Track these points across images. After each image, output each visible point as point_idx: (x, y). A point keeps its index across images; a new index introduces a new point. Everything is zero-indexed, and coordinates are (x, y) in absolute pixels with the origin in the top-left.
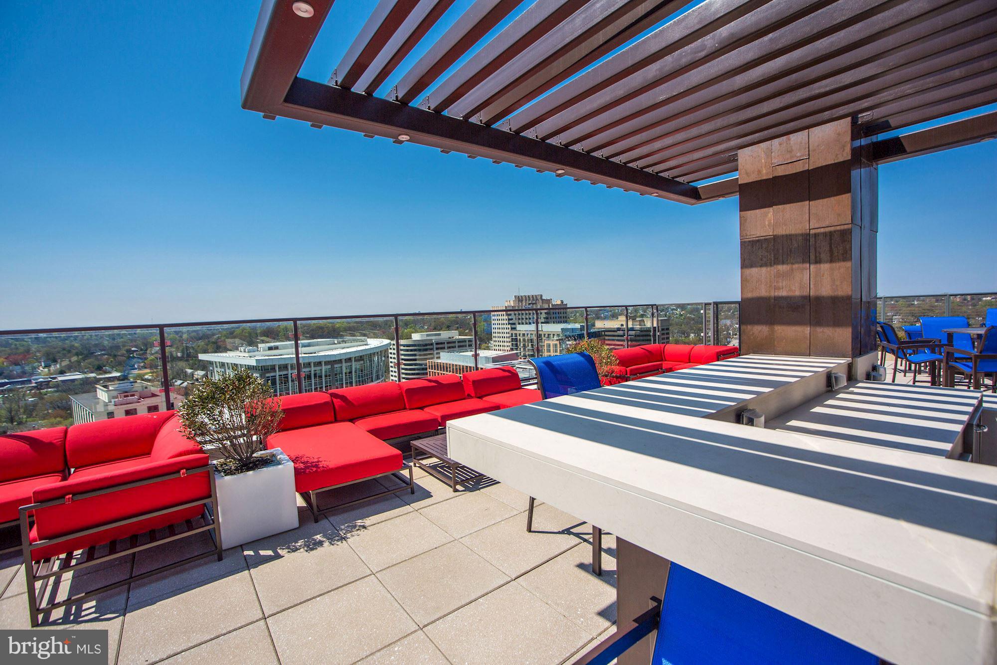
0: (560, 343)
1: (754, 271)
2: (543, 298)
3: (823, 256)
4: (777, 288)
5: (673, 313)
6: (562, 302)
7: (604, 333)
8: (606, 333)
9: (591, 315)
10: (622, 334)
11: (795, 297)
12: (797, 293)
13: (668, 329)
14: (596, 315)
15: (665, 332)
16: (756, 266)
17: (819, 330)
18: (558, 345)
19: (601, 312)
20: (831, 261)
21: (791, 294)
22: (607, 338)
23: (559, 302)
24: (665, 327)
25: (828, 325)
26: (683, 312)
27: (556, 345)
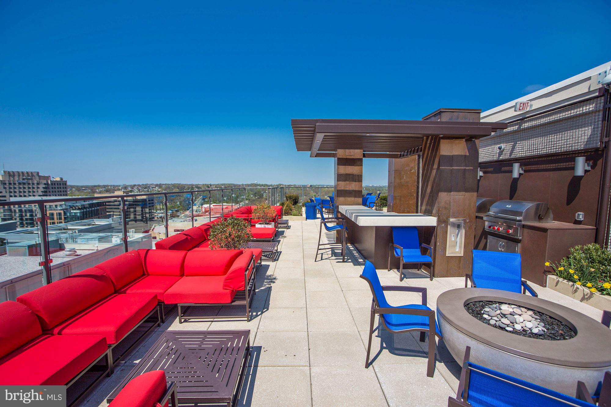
0: (64, 212)
1: (340, 182)
2: (40, 174)
3: (357, 180)
4: (346, 188)
5: (153, 190)
6: (62, 179)
7: (105, 204)
8: (107, 204)
9: (87, 190)
10: (119, 204)
11: (351, 190)
12: (351, 189)
13: (152, 200)
14: (92, 190)
15: (151, 202)
16: (341, 181)
17: (356, 199)
18: (63, 214)
19: (96, 188)
20: (358, 182)
21: (350, 189)
22: (107, 207)
23: (58, 179)
24: (151, 199)
25: (357, 197)
26: (160, 189)
27: (60, 214)
